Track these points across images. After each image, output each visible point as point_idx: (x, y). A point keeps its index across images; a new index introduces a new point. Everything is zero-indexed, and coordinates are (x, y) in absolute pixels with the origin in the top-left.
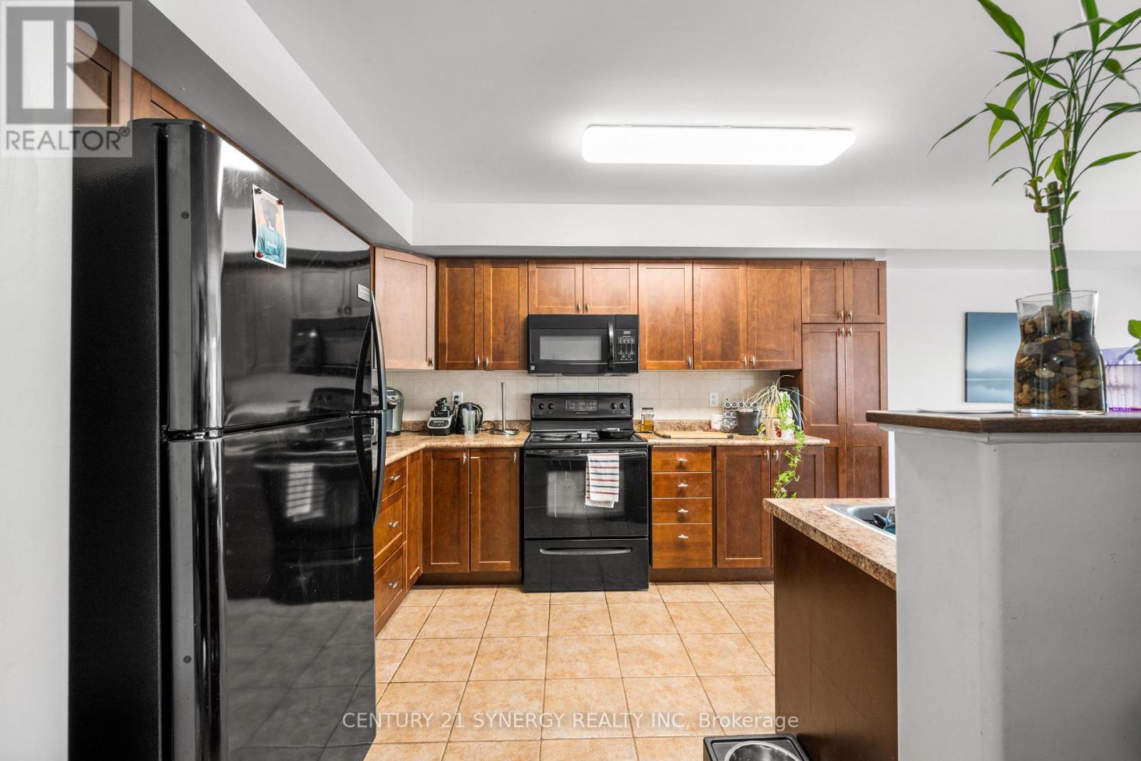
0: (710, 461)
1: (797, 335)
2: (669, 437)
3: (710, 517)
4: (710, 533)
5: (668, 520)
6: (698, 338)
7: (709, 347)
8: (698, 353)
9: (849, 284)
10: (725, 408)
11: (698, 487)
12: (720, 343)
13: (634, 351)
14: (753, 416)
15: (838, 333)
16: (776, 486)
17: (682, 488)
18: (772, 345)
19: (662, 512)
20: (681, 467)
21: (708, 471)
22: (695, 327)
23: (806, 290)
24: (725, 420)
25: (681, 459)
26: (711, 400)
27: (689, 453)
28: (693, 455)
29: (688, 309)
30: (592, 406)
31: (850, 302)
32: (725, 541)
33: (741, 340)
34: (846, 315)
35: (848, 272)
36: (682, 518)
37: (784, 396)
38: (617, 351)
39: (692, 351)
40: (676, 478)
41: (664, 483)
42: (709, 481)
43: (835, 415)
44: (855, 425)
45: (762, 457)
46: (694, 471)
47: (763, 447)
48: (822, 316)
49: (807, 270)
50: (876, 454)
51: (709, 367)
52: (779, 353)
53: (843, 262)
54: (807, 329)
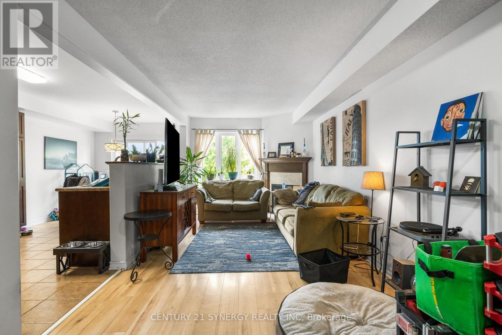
50: (21, 189)
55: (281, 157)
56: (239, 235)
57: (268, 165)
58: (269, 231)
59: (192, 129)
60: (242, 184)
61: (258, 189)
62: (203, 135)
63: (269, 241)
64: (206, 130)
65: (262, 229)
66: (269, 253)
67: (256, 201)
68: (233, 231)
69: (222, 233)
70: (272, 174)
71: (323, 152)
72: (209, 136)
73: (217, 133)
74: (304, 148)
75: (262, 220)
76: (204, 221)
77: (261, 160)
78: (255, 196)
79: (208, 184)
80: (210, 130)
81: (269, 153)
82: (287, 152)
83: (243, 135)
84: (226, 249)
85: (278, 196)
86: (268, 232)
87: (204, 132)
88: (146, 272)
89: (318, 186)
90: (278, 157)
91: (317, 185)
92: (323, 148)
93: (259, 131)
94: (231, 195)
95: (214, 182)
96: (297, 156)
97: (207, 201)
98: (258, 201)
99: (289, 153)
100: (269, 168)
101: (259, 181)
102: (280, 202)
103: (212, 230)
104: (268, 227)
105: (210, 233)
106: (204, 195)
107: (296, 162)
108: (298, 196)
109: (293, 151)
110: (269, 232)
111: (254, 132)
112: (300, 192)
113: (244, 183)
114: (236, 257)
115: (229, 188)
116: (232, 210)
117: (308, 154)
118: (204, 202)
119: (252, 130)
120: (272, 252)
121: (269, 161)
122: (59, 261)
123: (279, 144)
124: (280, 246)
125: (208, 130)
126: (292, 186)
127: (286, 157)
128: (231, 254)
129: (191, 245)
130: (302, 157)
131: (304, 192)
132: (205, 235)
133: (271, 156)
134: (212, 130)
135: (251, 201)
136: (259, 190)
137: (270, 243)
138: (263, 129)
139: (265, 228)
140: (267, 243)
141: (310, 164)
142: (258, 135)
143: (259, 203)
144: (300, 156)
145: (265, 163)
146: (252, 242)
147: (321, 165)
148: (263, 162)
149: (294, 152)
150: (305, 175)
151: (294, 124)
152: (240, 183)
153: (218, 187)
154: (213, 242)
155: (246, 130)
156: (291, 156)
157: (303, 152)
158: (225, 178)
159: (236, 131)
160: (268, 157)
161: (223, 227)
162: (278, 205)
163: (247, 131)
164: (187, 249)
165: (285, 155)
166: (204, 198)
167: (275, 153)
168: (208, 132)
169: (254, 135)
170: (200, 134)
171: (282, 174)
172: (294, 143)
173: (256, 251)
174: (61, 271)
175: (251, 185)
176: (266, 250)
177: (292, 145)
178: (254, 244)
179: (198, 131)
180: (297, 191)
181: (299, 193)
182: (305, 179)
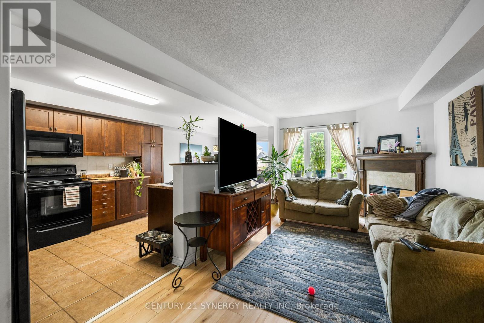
0: (114, 186)
1: (140, 146)
2: (98, 179)
3: (114, 204)
4: (114, 209)
5: (99, 208)
6: (107, 145)
7: (111, 148)
8: (107, 150)
9: (154, 133)
10: (115, 169)
11: (110, 195)
12: (115, 147)
13: (81, 148)
14: (126, 171)
15: (151, 146)
16: (136, 191)
17: (104, 196)
18: (132, 149)
19: (96, 205)
20: (103, 189)
21: (113, 189)
22: (106, 141)
23: (143, 133)
24: (116, 173)
25: (104, 186)
26: (109, 167)
27: (107, 184)
28: (108, 184)
29: (103, 135)
30: (55, 171)
31: (154, 138)
32: (119, 211)
33: (122, 147)
34: (153, 142)
35: (154, 129)
36: (104, 206)
37: (137, 165)
38: (73, 148)
39: (104, 149)
40: (101, 193)
41: (97, 195)
42: (114, 192)
43: (150, 170)
44: (156, 172)
45: (131, 183)
46: (108, 190)
47: (131, 180)
48: (147, 141)
49: (143, 127)
50: (161, 180)
51: (111, 155)
52: (134, 152)
53: (153, 126)
54: (143, 145)
55: (381, 152)
56: (315, 246)
57: (364, 162)
58: (357, 248)
59: (281, 129)
60: (329, 183)
61: (348, 190)
62: (291, 134)
63: (352, 267)
64: (294, 129)
65: (349, 241)
66: (346, 290)
67: (345, 205)
68: (310, 238)
69: (298, 238)
70: (370, 174)
71: (454, 144)
72: (297, 134)
73: (304, 131)
74: (417, 140)
75: (351, 229)
76: (285, 219)
77: (355, 157)
78: (343, 198)
79: (292, 182)
80: (297, 128)
81: (365, 149)
82: (391, 147)
83: (333, 130)
84: (290, 265)
85: (373, 204)
86: (355, 250)
87: (291, 131)
88: (195, 277)
89: (444, 196)
90: (377, 154)
91: (443, 194)
92: (455, 138)
93: (352, 125)
94: (316, 195)
95: (299, 180)
96: (406, 151)
97: (287, 199)
98: (347, 204)
99: (394, 148)
100: (365, 166)
101: (350, 181)
102: (376, 211)
103: (289, 231)
104: (358, 241)
105: (285, 235)
106: (285, 193)
107: (404, 159)
108: (406, 206)
109: (399, 145)
110: (358, 250)
111: (346, 126)
112: (409, 200)
113: (331, 183)
114: (296, 284)
115: (315, 187)
116: (314, 211)
117: (426, 148)
118: (284, 199)
119: (343, 125)
120: (351, 291)
121: (365, 157)
122: (141, 246)
123: (378, 137)
124: (367, 282)
125: (296, 129)
126: (397, 191)
127: (389, 153)
128: (292, 276)
129: (257, 249)
130: (415, 152)
131: (417, 202)
132: (278, 237)
133: (368, 152)
134: (299, 129)
135: (338, 203)
136: (349, 192)
137: (354, 271)
138: (358, 122)
139: (354, 241)
140: (348, 270)
141: (429, 162)
142: (351, 129)
143: (348, 207)
144: (411, 151)
145: (361, 160)
146: (328, 262)
147: (450, 165)
148: (357, 159)
149: (401, 147)
150: (420, 176)
151: (401, 111)
152: (327, 182)
153: (302, 185)
154: (281, 250)
155: (336, 125)
156: (396, 152)
157: (416, 146)
158: (313, 176)
159: (324, 127)
160: (364, 153)
161: (302, 230)
162: (373, 216)
163: (338, 126)
164: (249, 254)
165: (387, 151)
166: (285, 196)
167: (373, 148)
168: (296, 131)
169: (346, 129)
170: (288, 133)
171: (384, 174)
172: (402, 135)
173: (329, 281)
174: (142, 255)
175: (340, 185)
176: (343, 285)
177: (397, 137)
178: (330, 267)
179: (287, 130)
180: (405, 199)
181: (407, 201)
182: (421, 183)
